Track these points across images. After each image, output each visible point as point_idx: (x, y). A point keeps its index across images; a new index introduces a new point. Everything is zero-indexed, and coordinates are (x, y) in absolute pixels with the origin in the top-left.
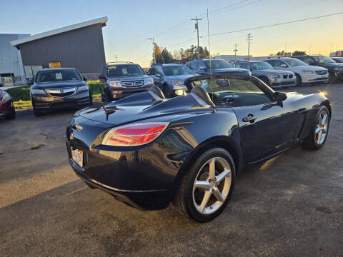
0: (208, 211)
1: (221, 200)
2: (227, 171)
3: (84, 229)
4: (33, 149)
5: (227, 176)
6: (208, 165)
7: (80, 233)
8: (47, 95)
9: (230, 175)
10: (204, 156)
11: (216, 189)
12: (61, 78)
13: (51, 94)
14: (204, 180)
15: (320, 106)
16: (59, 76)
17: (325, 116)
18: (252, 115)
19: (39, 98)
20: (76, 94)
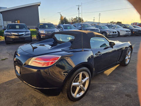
0: (78, 96)
1: (84, 91)
2: (87, 77)
3: (19, 103)
4: (2, 60)
5: (87, 79)
6: (79, 75)
8: (11, 35)
9: (89, 79)
10: (77, 71)
11: (82, 86)
12: (18, 28)
13: (13, 35)
14: (77, 82)
15: (129, 47)
16: (17, 27)
18: (99, 52)
19: (8, 36)
20: (25, 35)
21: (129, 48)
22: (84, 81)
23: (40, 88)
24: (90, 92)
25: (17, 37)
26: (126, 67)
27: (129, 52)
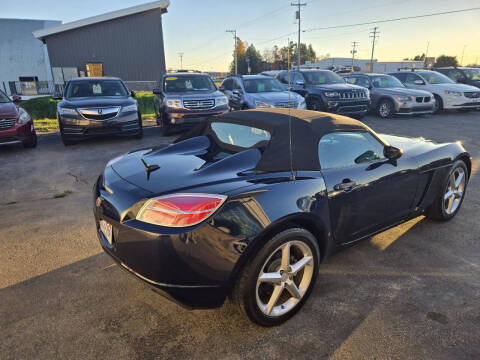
0: (278, 311)
1: (297, 296)
3: (112, 324)
4: (57, 197)
5: (308, 264)
6: (280, 251)
7: (106, 330)
8: (79, 117)
9: (312, 263)
11: (290, 282)
12: (100, 92)
13: (86, 115)
14: (274, 271)
15: (456, 160)
16: (97, 89)
17: (461, 175)
19: (69, 120)
20: (120, 117)
21: (459, 162)
22: (295, 268)
23: (170, 286)
24: (316, 303)
25: (95, 122)
26: (446, 224)
27: (457, 175)
